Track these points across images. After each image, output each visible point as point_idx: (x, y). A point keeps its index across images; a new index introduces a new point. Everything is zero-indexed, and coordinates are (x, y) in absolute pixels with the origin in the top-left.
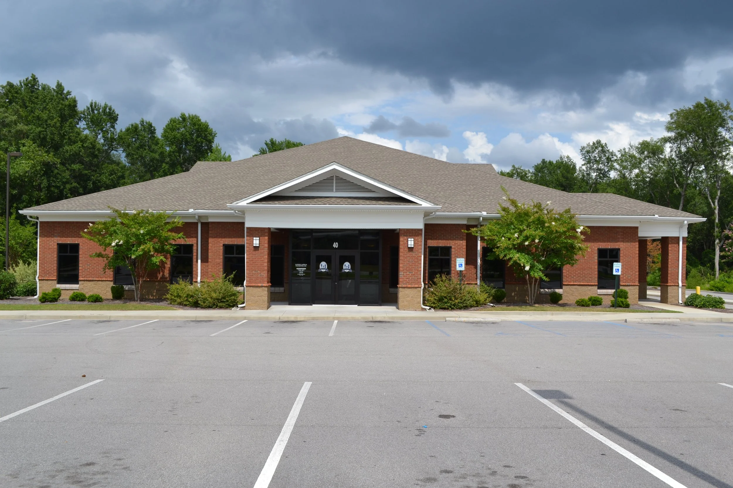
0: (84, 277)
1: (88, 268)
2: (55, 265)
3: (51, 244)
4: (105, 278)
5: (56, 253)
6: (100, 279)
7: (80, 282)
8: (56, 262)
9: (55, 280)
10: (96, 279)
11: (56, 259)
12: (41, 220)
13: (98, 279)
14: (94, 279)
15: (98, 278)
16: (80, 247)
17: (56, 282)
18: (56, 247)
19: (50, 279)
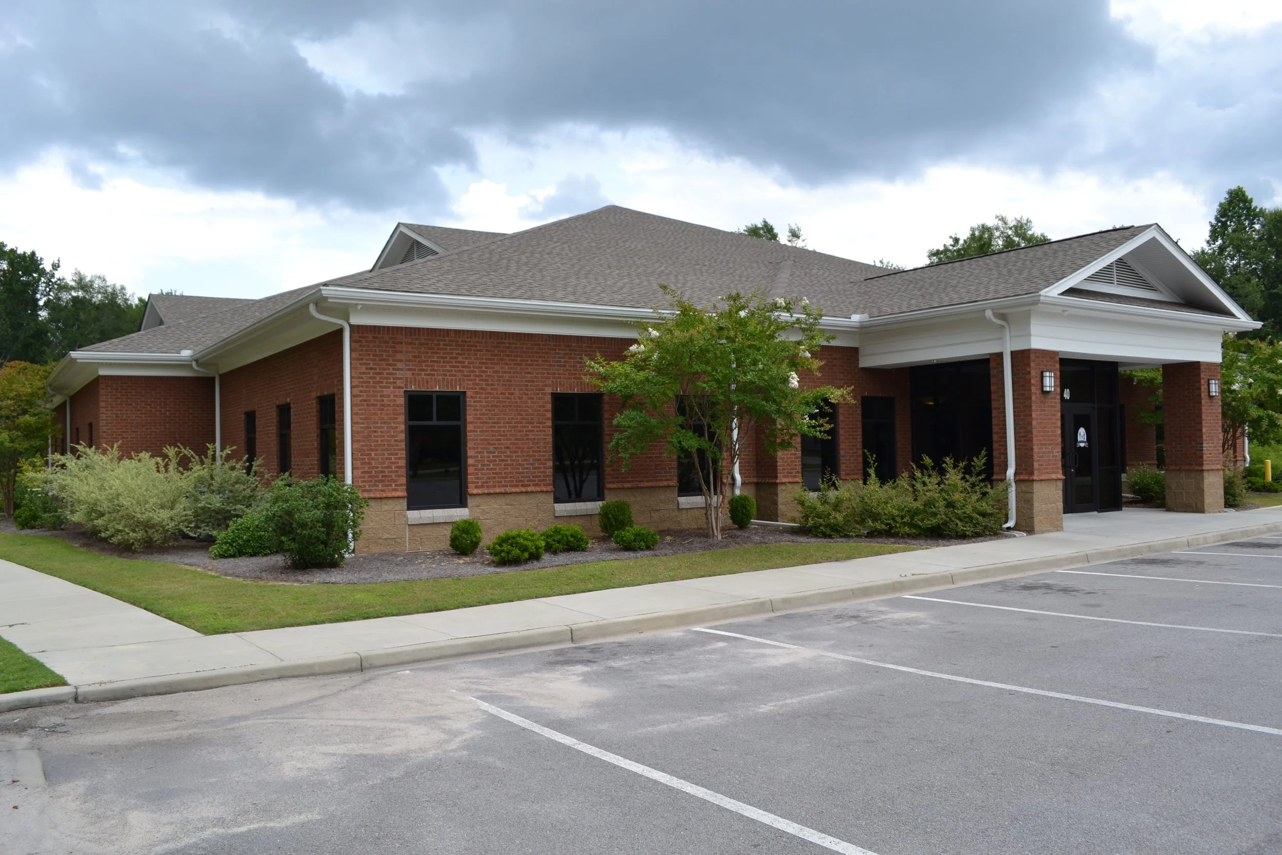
0: (482, 487)
1: (491, 461)
2: (403, 454)
3: (386, 391)
4: (535, 485)
5: (402, 418)
6: (524, 490)
7: (470, 501)
8: (403, 445)
9: (404, 497)
10: (514, 490)
11: (402, 436)
12: (356, 320)
13: (518, 490)
14: (508, 490)
15: (517, 486)
16: (469, 401)
17: (404, 503)
18: (401, 401)
19: (390, 495)
